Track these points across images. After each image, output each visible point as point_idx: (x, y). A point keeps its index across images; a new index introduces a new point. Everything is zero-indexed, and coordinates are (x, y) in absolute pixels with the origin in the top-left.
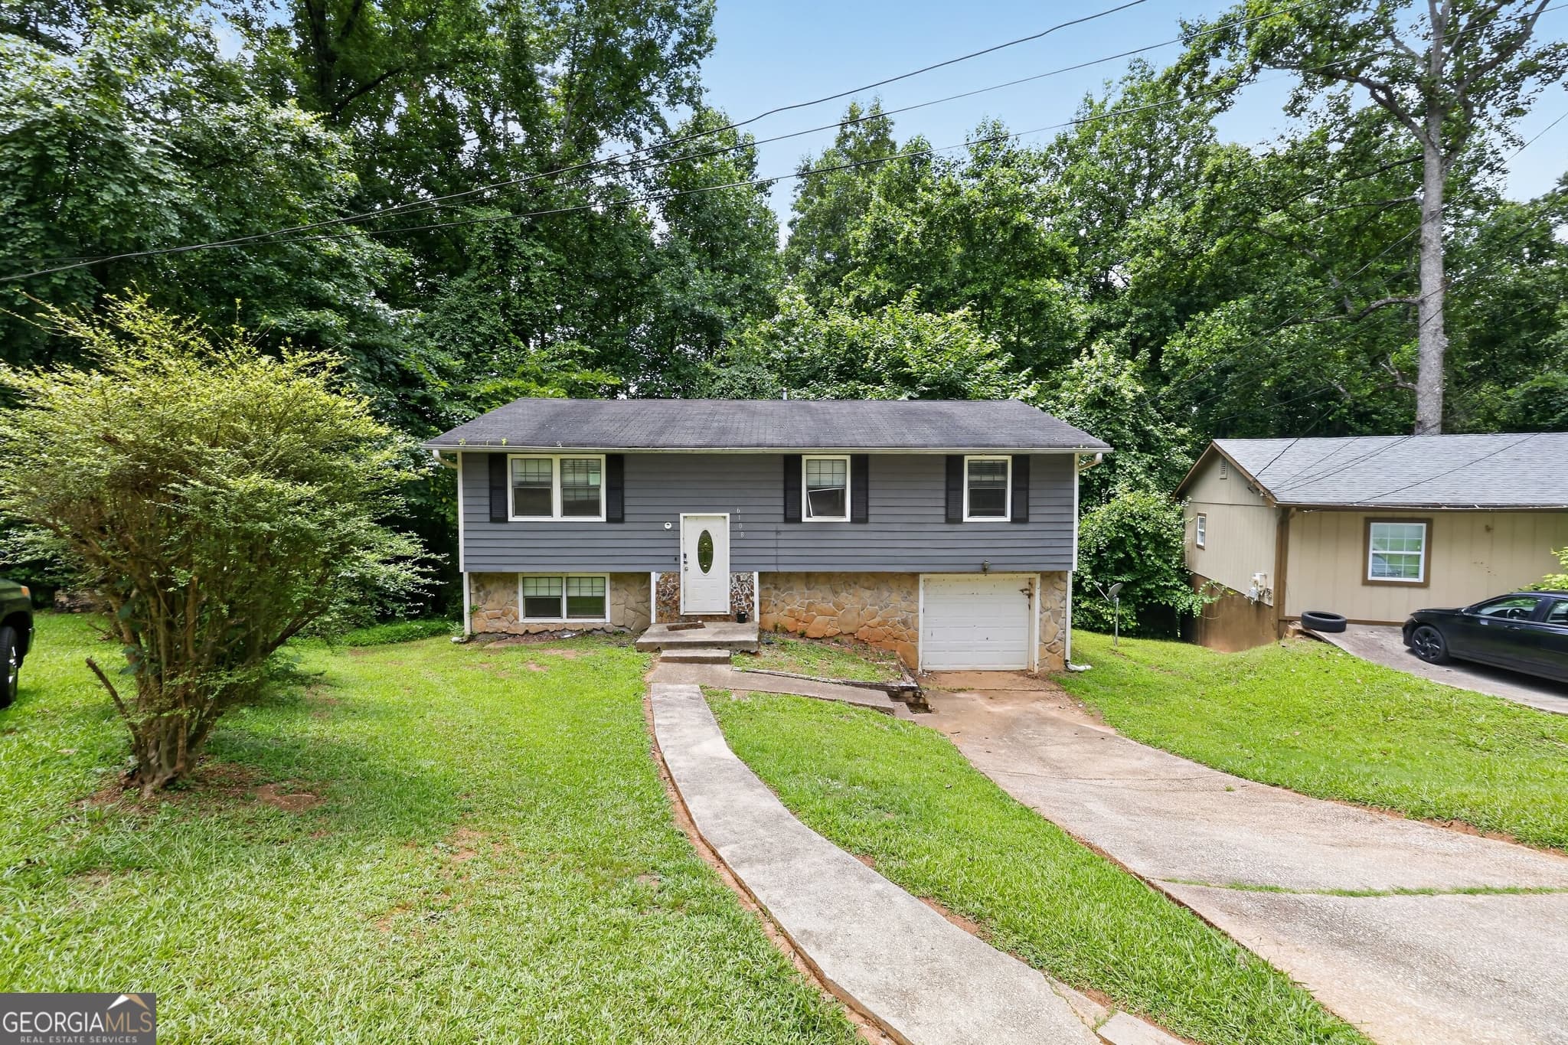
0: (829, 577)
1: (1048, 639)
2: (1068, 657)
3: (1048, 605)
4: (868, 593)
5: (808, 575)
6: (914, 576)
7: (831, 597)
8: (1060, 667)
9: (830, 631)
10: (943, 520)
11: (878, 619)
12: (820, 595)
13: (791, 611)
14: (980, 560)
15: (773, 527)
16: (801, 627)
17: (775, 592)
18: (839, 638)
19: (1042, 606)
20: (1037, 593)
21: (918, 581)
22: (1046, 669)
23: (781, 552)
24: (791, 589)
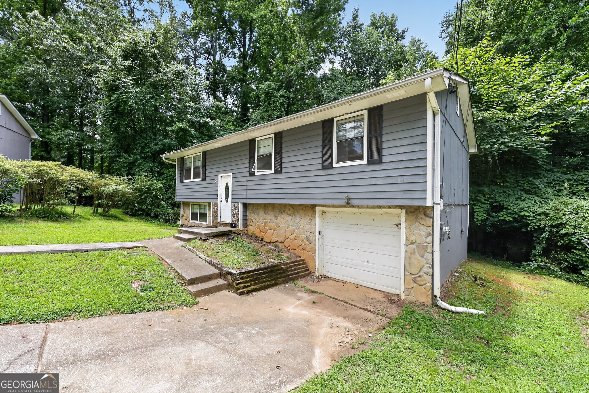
0: (273, 207)
1: (415, 271)
2: (437, 292)
3: (413, 239)
4: (290, 218)
5: (265, 205)
6: (313, 207)
7: (273, 218)
8: (428, 301)
9: (274, 239)
10: (320, 167)
11: (295, 235)
12: (269, 218)
13: (258, 225)
14: (344, 196)
15: (245, 179)
16: (262, 235)
17: (253, 215)
18: (277, 244)
19: (407, 239)
20: (403, 226)
21: (315, 211)
22: (411, 298)
23: (249, 192)
24: (258, 213)
